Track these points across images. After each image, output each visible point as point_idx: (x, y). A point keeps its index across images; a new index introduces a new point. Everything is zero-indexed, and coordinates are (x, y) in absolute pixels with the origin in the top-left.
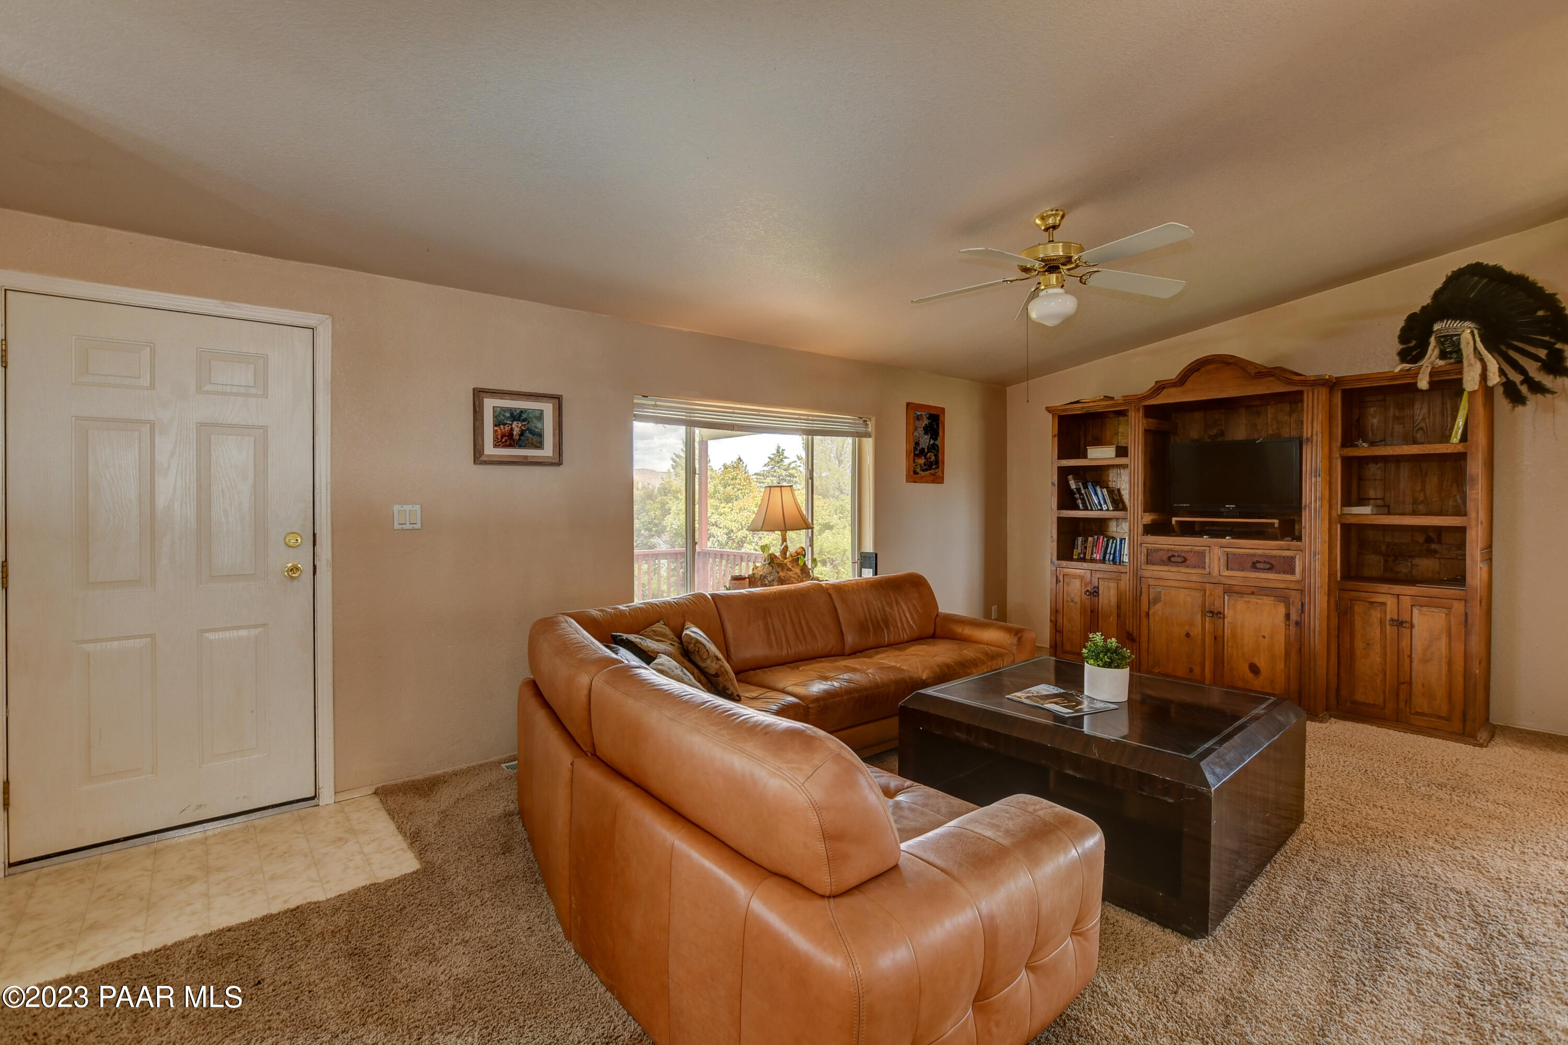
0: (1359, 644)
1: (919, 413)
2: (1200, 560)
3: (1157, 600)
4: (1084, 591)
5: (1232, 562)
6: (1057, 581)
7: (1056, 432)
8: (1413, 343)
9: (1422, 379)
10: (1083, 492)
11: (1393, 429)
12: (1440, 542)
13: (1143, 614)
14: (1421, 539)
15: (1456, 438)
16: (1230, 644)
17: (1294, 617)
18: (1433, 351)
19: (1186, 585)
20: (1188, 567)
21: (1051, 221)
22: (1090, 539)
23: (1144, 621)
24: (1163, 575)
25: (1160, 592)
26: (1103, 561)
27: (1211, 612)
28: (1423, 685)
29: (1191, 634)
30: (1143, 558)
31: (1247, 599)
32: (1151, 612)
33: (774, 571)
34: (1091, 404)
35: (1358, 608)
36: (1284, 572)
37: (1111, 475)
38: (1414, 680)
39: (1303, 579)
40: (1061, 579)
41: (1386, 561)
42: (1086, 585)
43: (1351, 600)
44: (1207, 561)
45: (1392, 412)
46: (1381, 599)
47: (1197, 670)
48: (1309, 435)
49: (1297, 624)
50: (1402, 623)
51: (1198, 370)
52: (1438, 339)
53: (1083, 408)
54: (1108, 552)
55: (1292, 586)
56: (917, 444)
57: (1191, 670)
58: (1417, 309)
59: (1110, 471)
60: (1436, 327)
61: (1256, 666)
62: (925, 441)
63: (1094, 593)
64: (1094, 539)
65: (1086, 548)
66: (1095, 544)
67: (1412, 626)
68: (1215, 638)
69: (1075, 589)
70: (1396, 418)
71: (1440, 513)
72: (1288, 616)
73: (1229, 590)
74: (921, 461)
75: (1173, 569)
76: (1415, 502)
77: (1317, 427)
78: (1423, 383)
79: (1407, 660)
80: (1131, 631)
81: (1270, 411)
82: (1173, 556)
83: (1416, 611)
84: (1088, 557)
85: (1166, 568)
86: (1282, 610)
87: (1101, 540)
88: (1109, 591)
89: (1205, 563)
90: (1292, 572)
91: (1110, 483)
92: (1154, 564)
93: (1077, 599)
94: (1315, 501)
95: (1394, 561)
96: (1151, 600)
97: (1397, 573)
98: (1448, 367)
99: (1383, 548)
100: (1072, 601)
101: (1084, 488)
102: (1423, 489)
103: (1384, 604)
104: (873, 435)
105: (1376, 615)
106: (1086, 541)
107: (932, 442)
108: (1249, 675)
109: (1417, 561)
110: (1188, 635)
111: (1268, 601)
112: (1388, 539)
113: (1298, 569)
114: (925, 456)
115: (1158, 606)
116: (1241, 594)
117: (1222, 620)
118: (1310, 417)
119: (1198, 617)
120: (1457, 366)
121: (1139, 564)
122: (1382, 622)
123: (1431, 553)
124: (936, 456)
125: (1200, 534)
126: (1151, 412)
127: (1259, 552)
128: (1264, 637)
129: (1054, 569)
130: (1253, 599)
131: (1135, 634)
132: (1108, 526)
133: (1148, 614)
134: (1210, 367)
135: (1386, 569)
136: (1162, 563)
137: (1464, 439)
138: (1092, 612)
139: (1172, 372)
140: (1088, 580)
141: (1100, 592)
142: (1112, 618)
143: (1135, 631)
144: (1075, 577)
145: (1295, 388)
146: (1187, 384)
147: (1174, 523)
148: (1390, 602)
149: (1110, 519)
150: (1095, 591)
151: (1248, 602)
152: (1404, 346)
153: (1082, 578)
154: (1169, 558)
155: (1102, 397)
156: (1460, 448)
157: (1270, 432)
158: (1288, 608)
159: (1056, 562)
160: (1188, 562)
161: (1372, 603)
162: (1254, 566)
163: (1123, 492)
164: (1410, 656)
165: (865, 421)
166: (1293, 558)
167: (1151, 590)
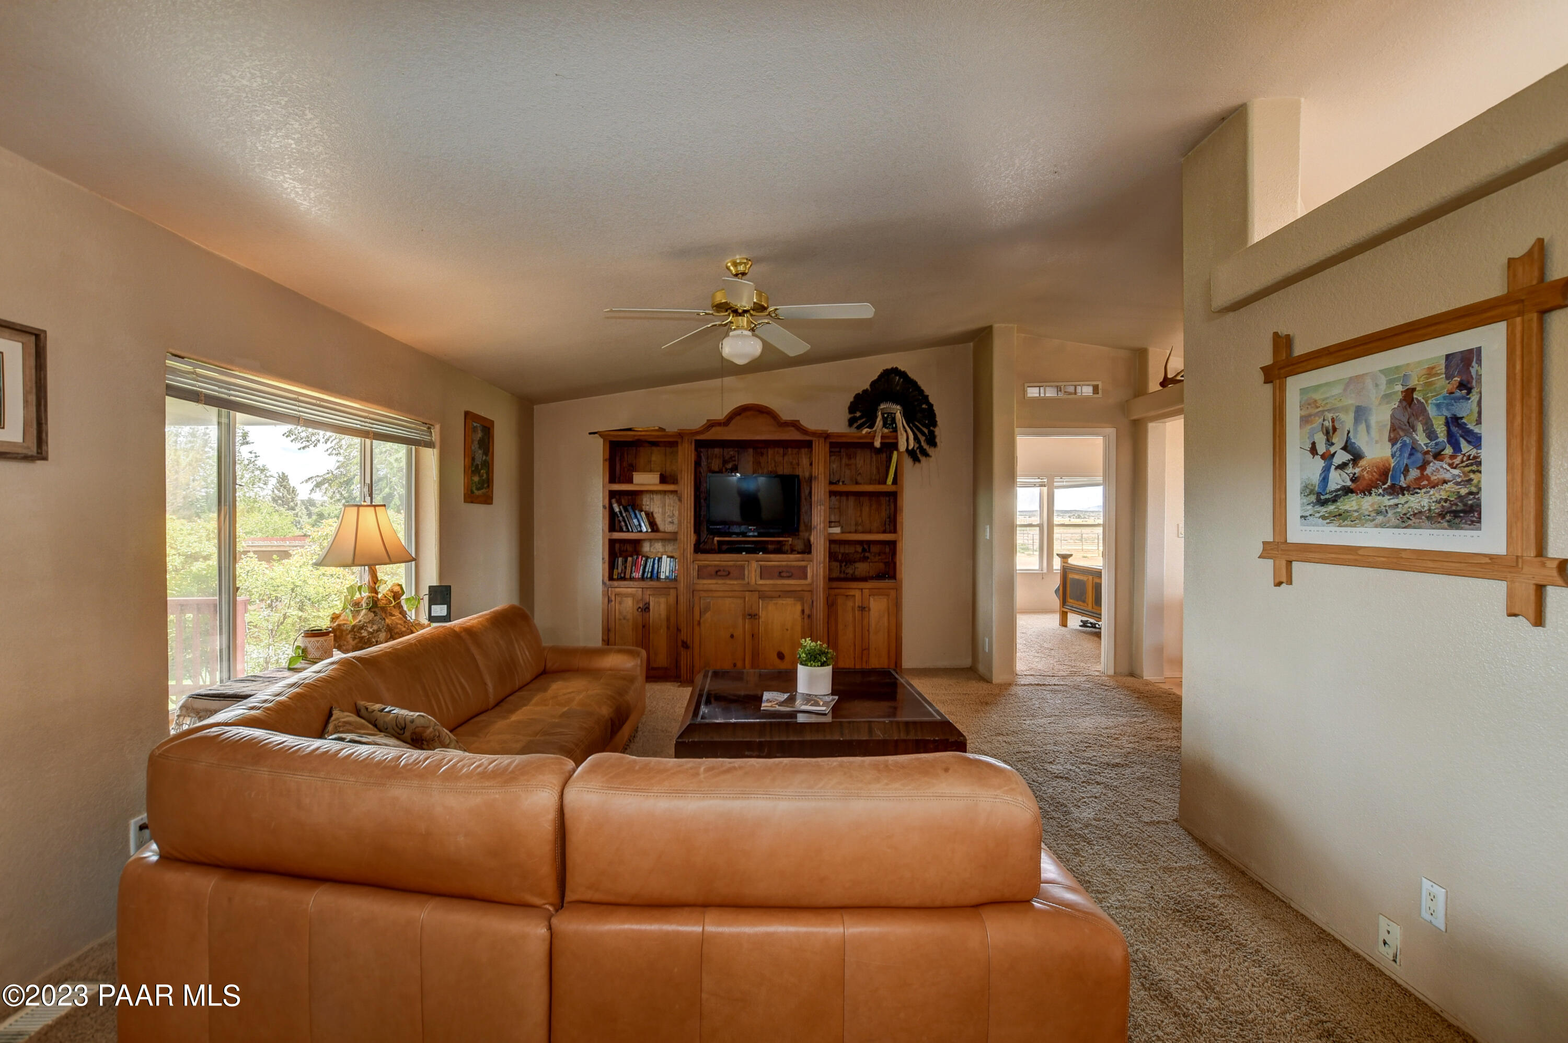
0: (840, 627)
1: (475, 424)
2: (740, 573)
3: (707, 609)
4: (636, 608)
5: (764, 573)
6: (609, 601)
7: (607, 456)
8: (858, 414)
9: (877, 441)
10: (624, 515)
11: (845, 472)
12: (869, 552)
13: (696, 623)
14: (859, 549)
15: (890, 480)
16: (763, 639)
17: (807, 612)
18: (879, 422)
19: (730, 594)
20: (731, 579)
21: (741, 268)
22: (630, 559)
23: (697, 628)
24: (713, 587)
25: (710, 602)
26: (643, 578)
27: (749, 615)
28: (875, 649)
29: (735, 635)
30: (695, 574)
31: (775, 602)
32: (701, 621)
33: (377, 618)
34: (643, 433)
35: (840, 600)
36: (800, 578)
37: (645, 500)
38: (870, 646)
39: (813, 582)
40: (613, 598)
41: (841, 566)
42: (638, 602)
43: (835, 595)
44: (746, 573)
45: (845, 461)
46: (852, 593)
47: (739, 664)
48: (816, 474)
49: (809, 616)
50: (864, 608)
51: (740, 414)
52: (883, 414)
53: (635, 436)
54: (647, 570)
55: (805, 588)
56: (473, 459)
57: (735, 665)
58: (860, 391)
59: (644, 496)
60: (882, 406)
61: (782, 653)
62: (479, 455)
63: (646, 609)
64: (633, 560)
65: (626, 568)
66: (635, 563)
67: (869, 610)
68: (753, 636)
69: (628, 606)
70: (847, 465)
71: (870, 532)
72: (803, 611)
73: (763, 596)
74: (476, 479)
75: (720, 582)
76: (856, 524)
77: (821, 469)
78: (877, 444)
79: (867, 633)
80: (685, 640)
81: (770, 452)
82: (720, 571)
83: (871, 599)
84: (628, 576)
85: (714, 581)
86: (799, 608)
87: (640, 560)
88: (659, 606)
89: (744, 575)
90: (805, 578)
91: (644, 507)
92: (704, 578)
93: (629, 616)
94: (820, 524)
95: (845, 566)
96: (702, 610)
97: (847, 574)
98: (890, 434)
99: (840, 557)
100: (624, 619)
101: (625, 511)
102: (861, 516)
103: (854, 596)
104: (438, 444)
105: (850, 604)
106: (626, 561)
107: (484, 458)
108: (777, 661)
109: (858, 565)
110: (732, 636)
111: (789, 601)
112: (842, 551)
113: (809, 575)
114: (479, 473)
115: (708, 615)
116: (772, 598)
117: (757, 620)
118: (817, 461)
119: (740, 621)
120: (894, 434)
121: (692, 579)
122: (853, 609)
123: (865, 559)
124: (488, 474)
125: (739, 551)
126: (701, 445)
127: (784, 563)
128: (787, 630)
129: (606, 589)
130: (780, 601)
131: (688, 642)
132: (642, 546)
133: (699, 623)
134: (749, 413)
135: (841, 572)
136: (710, 576)
137: (895, 482)
138: (644, 627)
139: (720, 414)
140: (640, 598)
141: (651, 607)
142: (662, 631)
143: (689, 640)
144: (627, 595)
145: (808, 438)
146: (730, 425)
147: (715, 542)
148: (857, 594)
149: (644, 540)
150: (646, 608)
151: (777, 603)
152: (852, 415)
153: (633, 596)
154: (717, 572)
155: (657, 428)
156: (893, 488)
157: (770, 469)
158: (803, 605)
159: (608, 582)
160: (731, 575)
161: (847, 596)
162: (780, 575)
163: (655, 515)
164: (868, 630)
165: (429, 428)
166: (806, 567)
167: (702, 601)
